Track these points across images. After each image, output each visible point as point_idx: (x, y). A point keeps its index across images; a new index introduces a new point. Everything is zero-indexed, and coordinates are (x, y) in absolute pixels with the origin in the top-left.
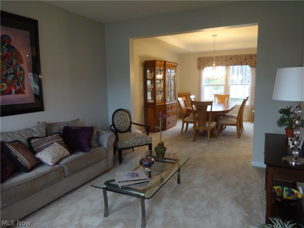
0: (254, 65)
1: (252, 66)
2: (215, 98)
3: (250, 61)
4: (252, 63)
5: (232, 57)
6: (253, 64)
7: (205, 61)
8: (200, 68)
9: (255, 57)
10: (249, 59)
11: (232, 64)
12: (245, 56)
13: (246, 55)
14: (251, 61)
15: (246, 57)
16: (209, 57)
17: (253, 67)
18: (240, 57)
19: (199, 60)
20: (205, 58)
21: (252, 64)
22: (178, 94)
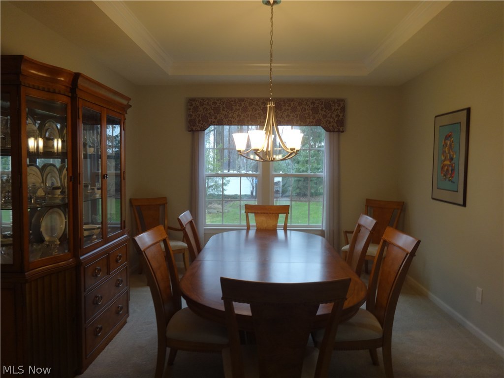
0: (335, 125)
1: (331, 128)
2: (247, 217)
3: (325, 116)
4: (332, 120)
5: (282, 103)
6: (332, 124)
7: (208, 107)
8: (194, 128)
9: (336, 105)
10: (324, 109)
11: (282, 120)
12: (313, 103)
13: (316, 100)
14: (329, 115)
15: (316, 104)
16: (220, 99)
17: (334, 131)
18: (300, 104)
19: (191, 105)
20: (209, 99)
21: (330, 123)
22: (131, 200)
